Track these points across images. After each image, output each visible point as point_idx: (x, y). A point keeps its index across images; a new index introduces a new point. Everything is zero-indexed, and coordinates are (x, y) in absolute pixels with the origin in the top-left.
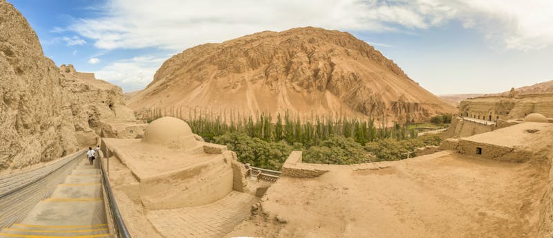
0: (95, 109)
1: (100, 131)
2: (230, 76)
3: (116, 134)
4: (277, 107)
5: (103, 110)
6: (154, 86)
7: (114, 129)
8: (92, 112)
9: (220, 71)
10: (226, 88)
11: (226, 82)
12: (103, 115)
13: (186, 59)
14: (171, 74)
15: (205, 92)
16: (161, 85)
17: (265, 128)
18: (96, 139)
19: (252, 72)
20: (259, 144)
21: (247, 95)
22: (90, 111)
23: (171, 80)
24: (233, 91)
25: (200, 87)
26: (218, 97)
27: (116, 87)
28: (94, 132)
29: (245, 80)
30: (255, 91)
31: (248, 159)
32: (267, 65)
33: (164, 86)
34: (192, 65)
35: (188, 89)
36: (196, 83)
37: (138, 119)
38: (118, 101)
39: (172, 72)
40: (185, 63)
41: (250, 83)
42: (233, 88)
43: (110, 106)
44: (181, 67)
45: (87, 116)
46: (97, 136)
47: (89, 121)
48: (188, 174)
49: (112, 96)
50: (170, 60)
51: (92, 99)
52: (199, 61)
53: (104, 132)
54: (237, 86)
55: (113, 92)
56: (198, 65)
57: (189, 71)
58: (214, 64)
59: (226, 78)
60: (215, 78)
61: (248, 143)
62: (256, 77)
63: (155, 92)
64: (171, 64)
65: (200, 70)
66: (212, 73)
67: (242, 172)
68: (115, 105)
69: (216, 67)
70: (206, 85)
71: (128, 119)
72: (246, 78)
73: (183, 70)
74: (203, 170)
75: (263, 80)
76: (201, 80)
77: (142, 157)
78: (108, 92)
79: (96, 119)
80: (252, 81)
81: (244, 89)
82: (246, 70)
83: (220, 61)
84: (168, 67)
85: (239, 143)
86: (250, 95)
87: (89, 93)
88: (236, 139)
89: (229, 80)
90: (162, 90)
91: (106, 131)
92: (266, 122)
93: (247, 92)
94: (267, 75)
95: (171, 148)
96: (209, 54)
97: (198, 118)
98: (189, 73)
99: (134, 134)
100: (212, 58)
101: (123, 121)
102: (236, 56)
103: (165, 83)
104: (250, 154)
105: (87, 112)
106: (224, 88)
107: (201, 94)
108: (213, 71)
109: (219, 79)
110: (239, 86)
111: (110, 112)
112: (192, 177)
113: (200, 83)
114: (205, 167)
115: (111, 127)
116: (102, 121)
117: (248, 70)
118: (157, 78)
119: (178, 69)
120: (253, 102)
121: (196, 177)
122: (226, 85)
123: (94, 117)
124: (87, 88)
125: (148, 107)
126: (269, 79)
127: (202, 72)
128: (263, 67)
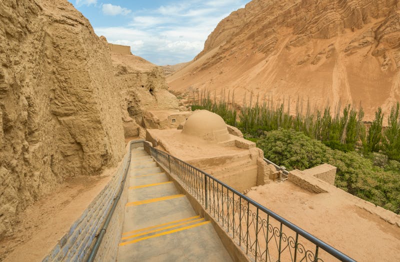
0: (134, 96)
1: (140, 120)
2: (311, 43)
3: (159, 124)
4: (388, 96)
5: (143, 95)
6: (203, 59)
7: (156, 117)
8: (131, 99)
9: (295, 37)
10: (302, 63)
11: (303, 53)
12: (143, 101)
13: (247, 19)
14: (227, 42)
15: (270, 69)
16: (213, 57)
17: (349, 129)
18: (138, 129)
19: (349, 35)
20: (318, 149)
21: (334, 74)
22: (128, 97)
23: (227, 50)
24: (313, 68)
25: (264, 62)
26: (287, 76)
27: (157, 68)
28: (134, 121)
29: (334, 49)
30: (350, 69)
31: (300, 164)
32: (381, 19)
33: (217, 58)
34: (255, 29)
35: (248, 63)
36: (260, 55)
37: (181, 105)
38: (159, 85)
39: (228, 38)
40: (247, 25)
41: (341, 55)
42: (313, 63)
43: (151, 90)
44: (241, 31)
45: (126, 103)
46: (138, 126)
47: (129, 109)
48: (214, 162)
49: (152, 79)
50: (227, 20)
51: (130, 83)
52: (266, 22)
53: (145, 122)
54: (319, 59)
55: (153, 75)
56: (264, 27)
57: (252, 37)
58: (287, 26)
59: (304, 48)
60: (287, 47)
61: (302, 145)
62: (356, 44)
63: (205, 67)
64: (228, 25)
65: (266, 36)
66: (284, 40)
67: (265, 170)
68: (156, 89)
69: (290, 30)
70: (272, 58)
71: (170, 106)
72: (337, 46)
73: (242, 37)
74: (228, 161)
75: (368, 48)
76: (266, 51)
77: (181, 147)
78: (148, 74)
79: (136, 106)
80: (346, 51)
81: (330, 65)
82: (339, 33)
83: (298, 21)
84: (223, 30)
85: (292, 144)
86: (338, 75)
87: (126, 76)
88: (290, 138)
89: (308, 49)
90: (213, 64)
91: (147, 120)
92: (352, 119)
93: (335, 69)
94: (377, 38)
95: (205, 139)
96: (281, 8)
97: (253, 105)
98: (251, 41)
99: (177, 124)
100: (287, 14)
101: (166, 109)
102: (325, 9)
103: (218, 54)
104: (303, 158)
105: (126, 99)
106: (299, 64)
107: (264, 71)
108: (285, 36)
109: (293, 50)
110: (323, 60)
111: (150, 98)
112: (217, 165)
113: (264, 55)
114: (230, 158)
115: (152, 116)
116: (143, 108)
117: (343, 32)
118: (209, 45)
119: (237, 34)
120: (342, 85)
121: (221, 165)
122: (302, 59)
123: (133, 104)
124: (124, 70)
125: (194, 86)
126: (381, 46)
127: (269, 38)
128: (373, 23)
